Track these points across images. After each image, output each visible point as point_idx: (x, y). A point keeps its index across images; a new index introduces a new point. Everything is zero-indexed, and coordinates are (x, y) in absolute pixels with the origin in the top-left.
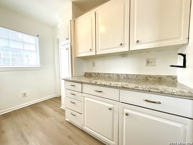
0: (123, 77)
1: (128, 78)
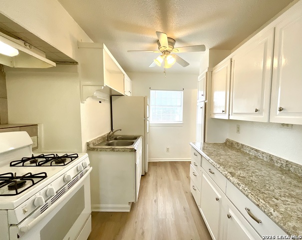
0: (279, 165)
1: (289, 170)
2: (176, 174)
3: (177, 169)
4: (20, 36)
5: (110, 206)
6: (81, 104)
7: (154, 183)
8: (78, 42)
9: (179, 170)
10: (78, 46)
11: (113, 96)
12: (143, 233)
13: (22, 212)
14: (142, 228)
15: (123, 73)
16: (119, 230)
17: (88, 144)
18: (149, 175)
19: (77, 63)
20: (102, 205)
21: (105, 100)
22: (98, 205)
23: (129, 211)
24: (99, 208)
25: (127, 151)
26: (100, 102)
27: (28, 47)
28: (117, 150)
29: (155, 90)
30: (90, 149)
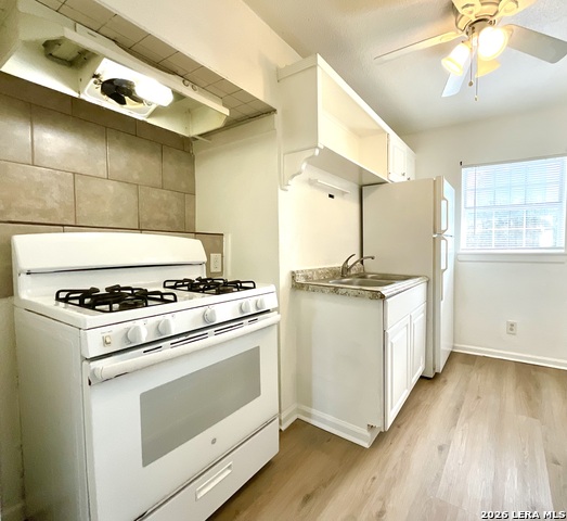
2: (530, 399)
3: (538, 387)
4: (175, 69)
5: (329, 418)
6: (280, 192)
7: (453, 405)
8: (278, 69)
9: (545, 391)
10: (278, 77)
11: (366, 186)
12: (381, 514)
13: (101, 341)
14: (382, 499)
15: (385, 132)
16: (332, 478)
17: (293, 275)
18: (445, 381)
19: (275, 111)
20: (314, 411)
21: (343, 193)
22: (307, 409)
23: (367, 445)
24: (309, 415)
25: (363, 296)
26: (331, 196)
27: (190, 87)
28: (344, 291)
29: (476, 165)
30: (298, 286)
